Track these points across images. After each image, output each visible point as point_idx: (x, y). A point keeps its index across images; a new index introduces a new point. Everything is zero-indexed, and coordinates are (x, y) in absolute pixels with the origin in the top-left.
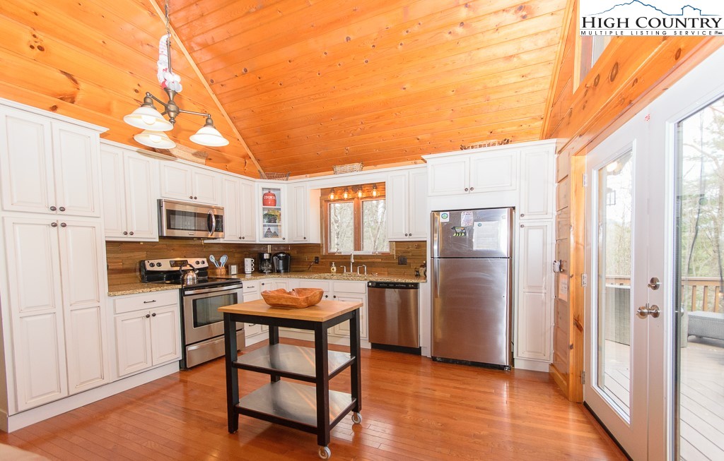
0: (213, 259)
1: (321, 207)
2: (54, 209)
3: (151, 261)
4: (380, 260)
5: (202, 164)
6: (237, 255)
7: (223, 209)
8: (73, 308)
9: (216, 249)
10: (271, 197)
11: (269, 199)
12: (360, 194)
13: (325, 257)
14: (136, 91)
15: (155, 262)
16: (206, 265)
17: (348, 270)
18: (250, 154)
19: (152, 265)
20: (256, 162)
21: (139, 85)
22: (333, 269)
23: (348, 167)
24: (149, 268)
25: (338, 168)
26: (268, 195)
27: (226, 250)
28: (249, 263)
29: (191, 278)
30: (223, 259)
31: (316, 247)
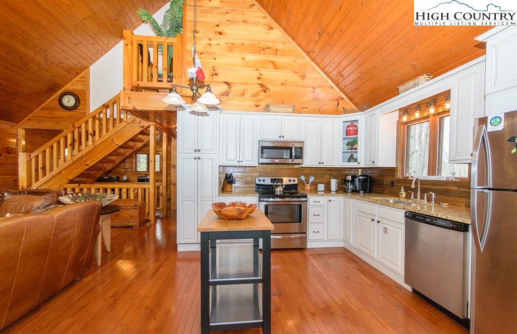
0: (303, 178)
1: (397, 131)
2: (195, 151)
3: (259, 178)
4: (456, 188)
5: (290, 112)
6: (326, 176)
7: (303, 142)
8: (202, 199)
9: (308, 171)
10: (351, 128)
11: (351, 130)
12: (432, 110)
13: (399, 181)
14: (259, 78)
15: (262, 179)
16: (296, 182)
17: (415, 197)
18: (343, 96)
19: (260, 180)
20: (348, 101)
21: (261, 74)
22: (402, 194)
23: (410, 83)
24: (258, 182)
25: (401, 88)
26: (351, 127)
27: (312, 172)
28: (334, 183)
29: (279, 190)
30: (312, 179)
31: (391, 171)
